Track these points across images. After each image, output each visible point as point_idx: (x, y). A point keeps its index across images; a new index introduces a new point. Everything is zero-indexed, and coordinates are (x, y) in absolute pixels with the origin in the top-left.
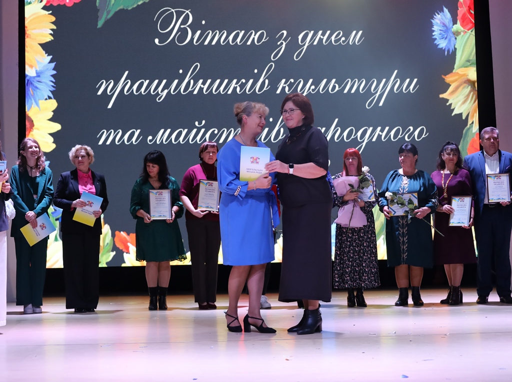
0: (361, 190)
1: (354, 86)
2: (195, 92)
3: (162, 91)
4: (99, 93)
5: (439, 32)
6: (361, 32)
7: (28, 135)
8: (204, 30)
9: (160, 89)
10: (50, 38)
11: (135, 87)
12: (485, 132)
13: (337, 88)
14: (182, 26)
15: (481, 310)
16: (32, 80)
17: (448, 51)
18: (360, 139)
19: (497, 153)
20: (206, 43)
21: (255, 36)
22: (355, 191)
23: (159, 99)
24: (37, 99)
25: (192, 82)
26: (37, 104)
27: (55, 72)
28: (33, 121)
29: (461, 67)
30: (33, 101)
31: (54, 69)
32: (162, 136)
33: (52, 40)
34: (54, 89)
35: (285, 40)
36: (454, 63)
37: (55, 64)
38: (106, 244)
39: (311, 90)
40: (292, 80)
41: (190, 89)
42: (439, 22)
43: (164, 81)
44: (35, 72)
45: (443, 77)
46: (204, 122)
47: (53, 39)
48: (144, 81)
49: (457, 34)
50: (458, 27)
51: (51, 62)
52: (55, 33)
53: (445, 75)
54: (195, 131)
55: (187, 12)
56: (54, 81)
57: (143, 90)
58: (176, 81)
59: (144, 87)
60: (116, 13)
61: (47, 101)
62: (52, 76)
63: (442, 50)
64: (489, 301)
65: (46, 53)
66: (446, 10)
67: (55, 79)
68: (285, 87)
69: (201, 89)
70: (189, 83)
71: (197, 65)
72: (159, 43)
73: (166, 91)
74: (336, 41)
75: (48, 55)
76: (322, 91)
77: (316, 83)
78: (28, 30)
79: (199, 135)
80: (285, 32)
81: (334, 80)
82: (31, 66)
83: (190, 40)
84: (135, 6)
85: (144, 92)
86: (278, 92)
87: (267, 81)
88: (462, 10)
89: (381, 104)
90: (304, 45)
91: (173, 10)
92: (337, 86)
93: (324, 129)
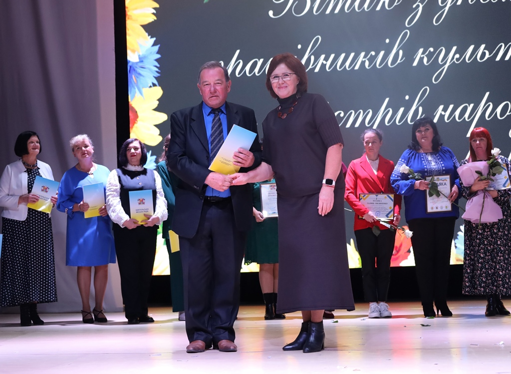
1: (507, 52)
2: (317, 70)
7: (132, 127)
10: (153, 18)
11: (248, 68)
13: (487, 56)
16: (134, 66)
20: (328, 12)
21: (385, 0)
22: (485, 179)
24: (141, 86)
25: (313, 58)
26: (141, 93)
27: (158, 56)
28: (136, 112)
30: (137, 90)
31: (158, 53)
33: (155, 20)
34: (159, 75)
37: (159, 47)
39: (455, 60)
40: (432, 49)
41: (310, 67)
44: (138, 57)
47: (155, 18)
48: (257, 60)
51: (154, 45)
52: (158, 12)
56: (158, 65)
57: (256, 70)
59: (257, 67)
61: (151, 88)
62: (157, 60)
65: (149, 35)
67: (159, 64)
68: (423, 57)
69: (323, 66)
70: (309, 59)
71: (318, 38)
72: (274, 15)
75: (151, 38)
76: (469, 60)
77: (461, 51)
78: (129, 11)
81: (483, 46)
82: (134, 51)
83: (309, 10)
85: (258, 73)
86: (415, 64)
87: (401, 52)
90: (446, 6)
92: (487, 53)
93: (472, 105)
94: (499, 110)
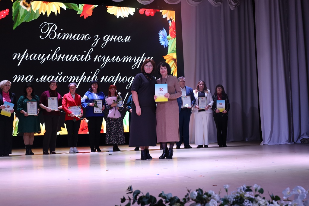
0: (118, 102)
1: (127, 59)
2: (58, 60)
3: (43, 59)
4: (14, 59)
5: (162, 38)
6: (130, 37)
8: (62, 33)
9: (42, 58)
11: (30, 57)
12: (180, 78)
13: (120, 60)
14: (52, 31)
15: (177, 151)
17: (165, 46)
18: (129, 82)
19: (185, 87)
20: (63, 39)
21: (84, 37)
22: (116, 103)
23: (42, 62)
25: (57, 55)
29: (170, 53)
32: (43, 79)
35: (98, 39)
36: (168, 51)
38: (16, 126)
39: (109, 60)
40: (101, 56)
41: (56, 59)
42: (161, 34)
43: (44, 55)
45: (163, 56)
46: (62, 73)
48: (34, 54)
49: (169, 39)
50: (169, 37)
53: (164, 56)
54: (58, 76)
55: (55, 24)
58: (49, 55)
59: (34, 57)
60: (22, 23)
63: (163, 46)
64: (180, 147)
66: (164, 29)
68: (98, 59)
69: (61, 58)
70: (55, 56)
71: (59, 48)
72: (42, 37)
73: (45, 59)
74: (119, 40)
76: (113, 61)
77: (111, 58)
79: (60, 78)
80: (98, 36)
81: (118, 57)
83: (56, 37)
84: (31, 21)
85: (35, 59)
86: (95, 61)
87: (90, 56)
88: (170, 30)
89: (138, 67)
90: (106, 41)
91: (48, 24)
92: (120, 59)
93: (114, 77)
94: (123, 79)
